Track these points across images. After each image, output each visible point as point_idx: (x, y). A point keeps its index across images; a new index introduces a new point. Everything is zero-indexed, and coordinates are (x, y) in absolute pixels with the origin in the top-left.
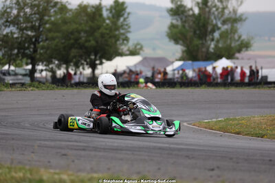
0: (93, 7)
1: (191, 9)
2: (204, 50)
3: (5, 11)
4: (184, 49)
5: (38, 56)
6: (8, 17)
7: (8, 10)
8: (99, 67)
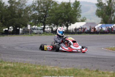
0: (67, 3)
1: (105, 4)
2: (110, 19)
3: (33, 5)
4: (102, 19)
5: (46, 22)
6: (34, 7)
7: (35, 5)
8: (69, 26)
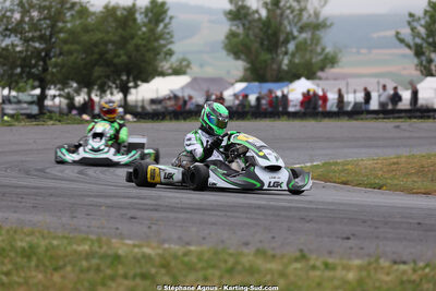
0: (124, 9)
1: (257, 11)
2: (275, 66)
3: (4, 16)
4: (248, 66)
5: (49, 77)
6: (8, 23)
7: (8, 14)
8: (133, 91)
